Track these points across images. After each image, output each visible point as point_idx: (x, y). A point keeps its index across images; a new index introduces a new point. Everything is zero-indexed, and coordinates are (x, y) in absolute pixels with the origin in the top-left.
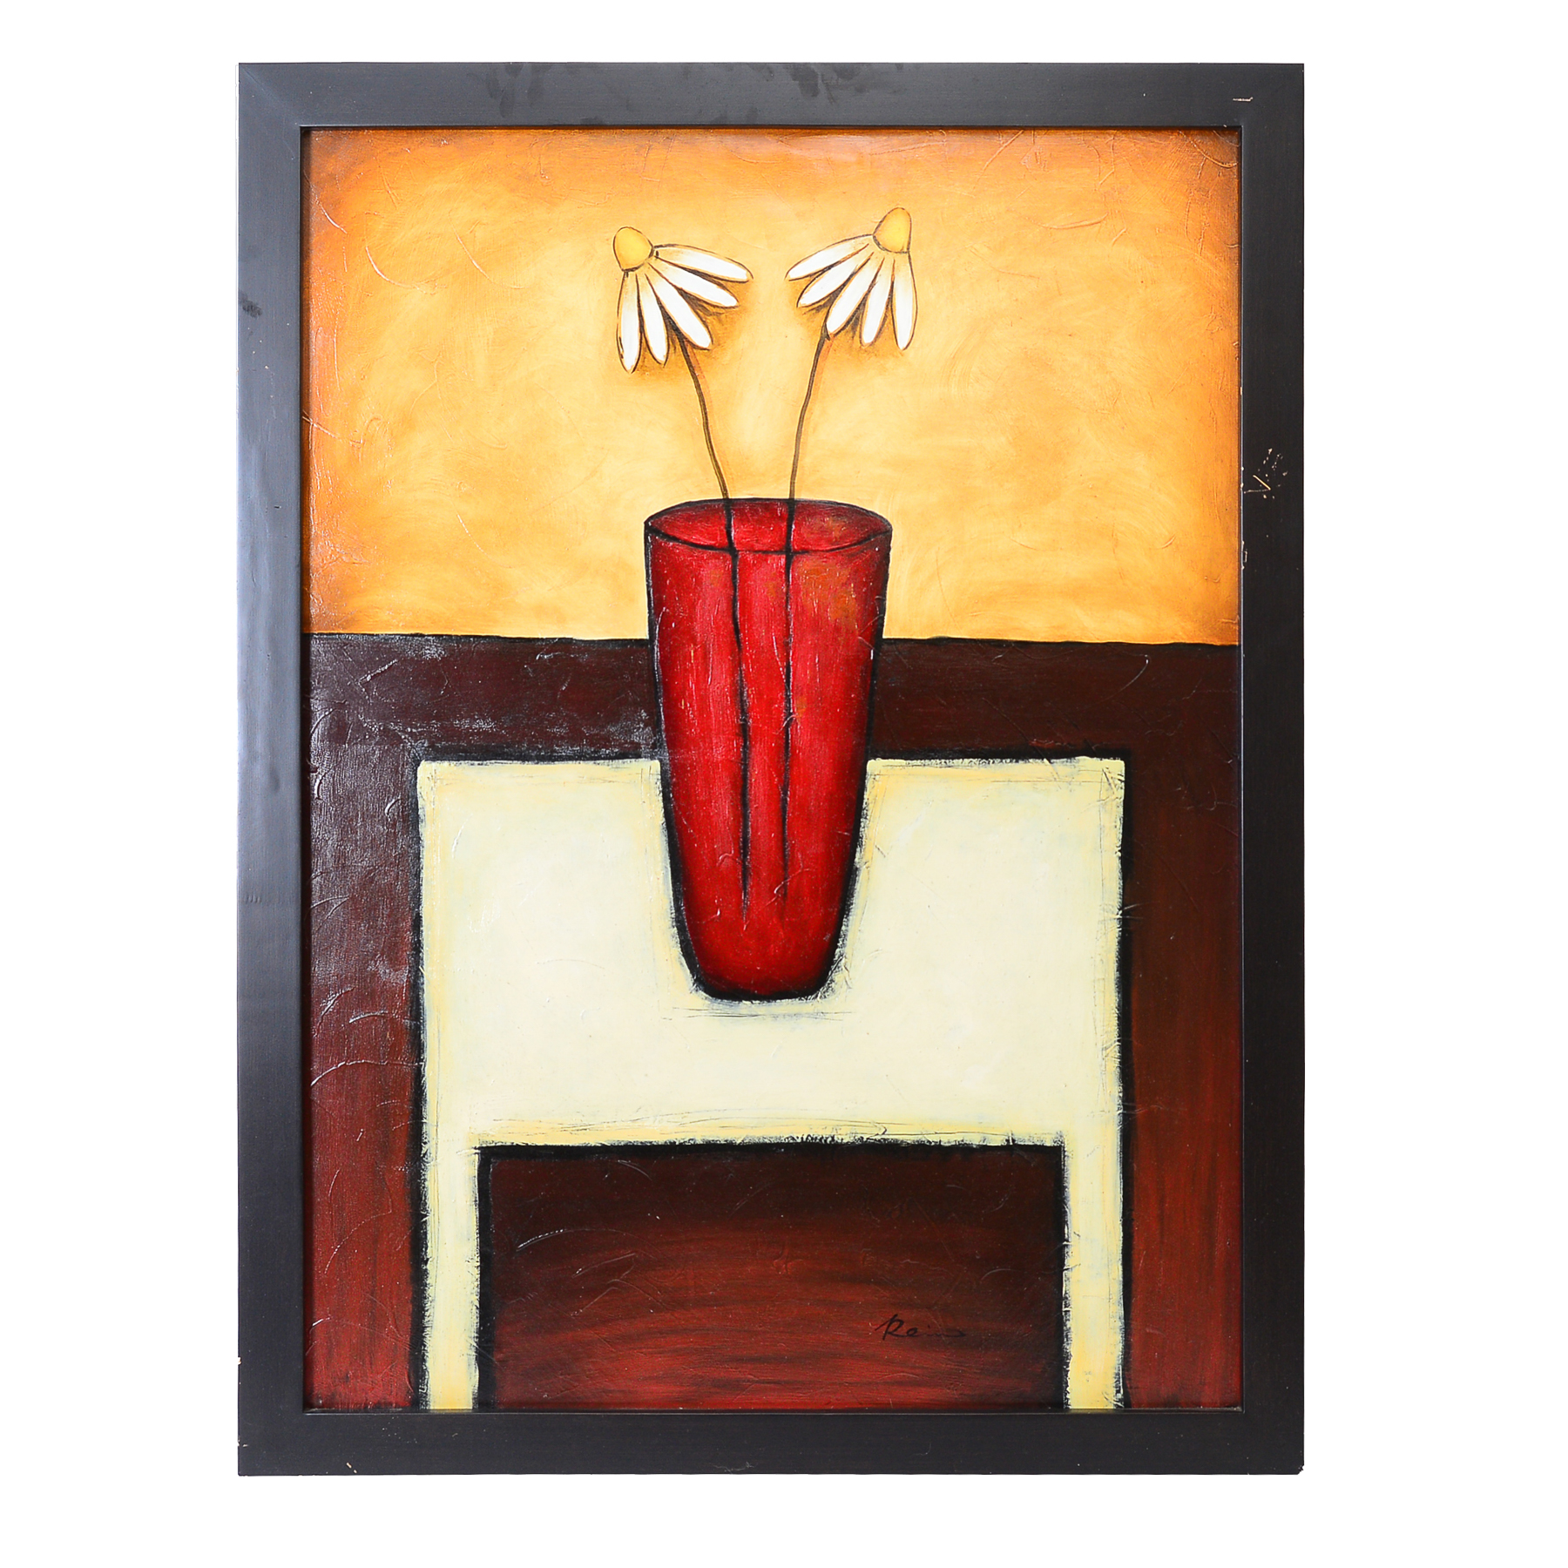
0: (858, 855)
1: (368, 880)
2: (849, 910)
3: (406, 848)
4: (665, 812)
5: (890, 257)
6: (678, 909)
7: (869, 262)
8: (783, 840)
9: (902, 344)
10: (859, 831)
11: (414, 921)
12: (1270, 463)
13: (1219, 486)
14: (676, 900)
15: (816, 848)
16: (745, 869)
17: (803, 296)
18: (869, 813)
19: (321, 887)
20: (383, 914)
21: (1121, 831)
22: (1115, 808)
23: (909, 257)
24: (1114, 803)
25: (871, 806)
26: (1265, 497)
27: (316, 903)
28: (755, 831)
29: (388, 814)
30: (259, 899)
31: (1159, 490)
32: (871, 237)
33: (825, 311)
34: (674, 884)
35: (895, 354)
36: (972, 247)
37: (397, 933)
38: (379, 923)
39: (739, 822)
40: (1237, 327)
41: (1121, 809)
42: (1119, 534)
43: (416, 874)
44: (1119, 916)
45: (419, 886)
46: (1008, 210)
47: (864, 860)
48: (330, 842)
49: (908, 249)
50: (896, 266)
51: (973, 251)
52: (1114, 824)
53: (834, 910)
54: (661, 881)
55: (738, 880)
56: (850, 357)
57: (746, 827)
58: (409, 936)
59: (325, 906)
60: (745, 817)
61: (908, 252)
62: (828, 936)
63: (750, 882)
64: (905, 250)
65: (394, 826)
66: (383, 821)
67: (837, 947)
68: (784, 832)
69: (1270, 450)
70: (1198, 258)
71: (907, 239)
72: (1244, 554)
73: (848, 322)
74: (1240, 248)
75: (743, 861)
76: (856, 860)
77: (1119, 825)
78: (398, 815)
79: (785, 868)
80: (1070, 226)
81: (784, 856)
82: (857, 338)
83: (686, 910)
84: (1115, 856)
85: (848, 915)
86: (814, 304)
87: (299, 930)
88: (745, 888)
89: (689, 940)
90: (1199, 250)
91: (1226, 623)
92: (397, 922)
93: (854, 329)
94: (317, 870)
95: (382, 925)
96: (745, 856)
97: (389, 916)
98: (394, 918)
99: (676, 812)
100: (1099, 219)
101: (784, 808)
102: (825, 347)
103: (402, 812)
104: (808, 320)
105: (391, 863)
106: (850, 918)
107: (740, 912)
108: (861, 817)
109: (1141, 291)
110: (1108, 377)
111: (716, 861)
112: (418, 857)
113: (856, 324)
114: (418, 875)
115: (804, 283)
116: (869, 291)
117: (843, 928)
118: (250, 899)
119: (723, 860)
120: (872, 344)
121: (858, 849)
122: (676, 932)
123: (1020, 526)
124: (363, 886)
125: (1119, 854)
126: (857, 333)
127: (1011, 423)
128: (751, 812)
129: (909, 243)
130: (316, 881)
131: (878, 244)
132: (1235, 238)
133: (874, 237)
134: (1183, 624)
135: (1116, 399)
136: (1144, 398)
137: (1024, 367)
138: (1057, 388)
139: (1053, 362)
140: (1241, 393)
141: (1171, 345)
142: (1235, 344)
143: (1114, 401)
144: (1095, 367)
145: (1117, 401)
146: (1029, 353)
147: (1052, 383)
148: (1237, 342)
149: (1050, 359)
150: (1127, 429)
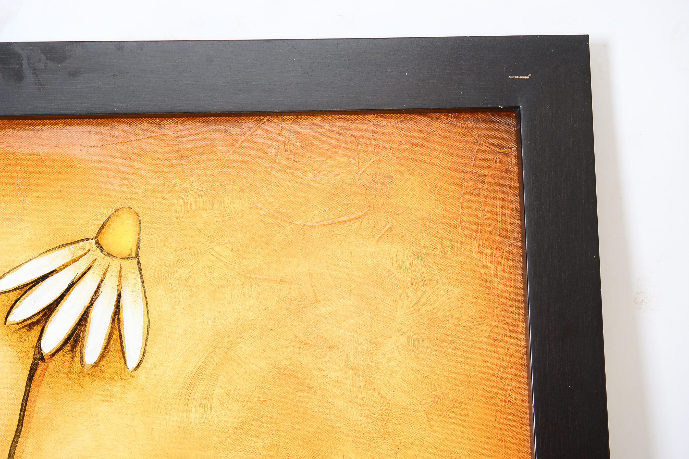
5: (115, 264)
7: (91, 270)
9: (132, 363)
17: (14, 311)
23: (139, 263)
32: (93, 241)
33: (38, 328)
35: (123, 375)
36: (212, 249)
40: (524, 333)
46: (253, 207)
49: (137, 254)
50: (123, 274)
51: (214, 254)
56: (70, 382)
61: (137, 257)
64: (134, 255)
70: (476, 256)
71: (135, 243)
73: (65, 342)
74: (523, 242)
80: (326, 222)
82: (77, 359)
86: (24, 321)
90: (477, 246)
93: (73, 348)
100: (360, 214)
102: (39, 371)
104: (19, 340)
109: (411, 294)
110: (376, 395)
113: (76, 342)
115: (13, 296)
116: (91, 304)
120: (95, 365)
126: (78, 353)
127: (264, 453)
129: (138, 247)
131: (101, 249)
132: (517, 231)
133: (97, 242)
135: (386, 420)
136: (420, 418)
137: (277, 386)
138: (316, 409)
139: (311, 379)
140: (533, 410)
141: (448, 355)
142: (522, 351)
143: (384, 423)
144: (361, 384)
145: (388, 422)
146: (282, 370)
147: (310, 404)
148: (525, 350)
149: (307, 376)
150: (400, 454)
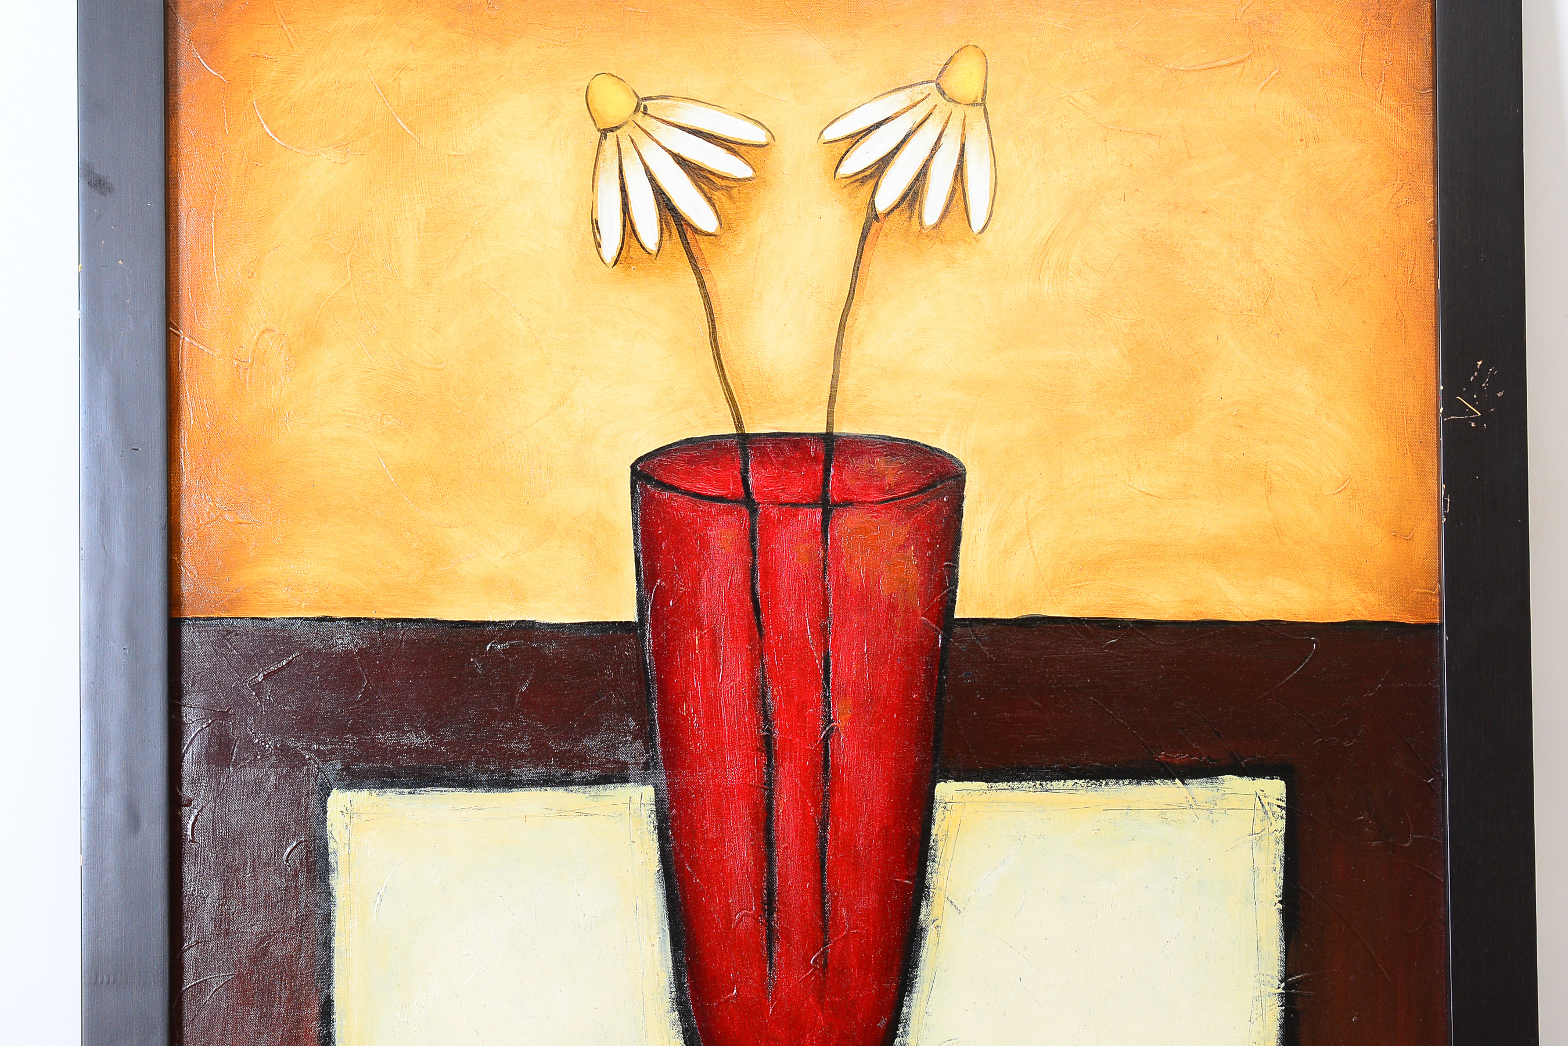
0: (923, 911)
1: (261, 951)
2: (912, 986)
3: (312, 907)
4: (661, 855)
5: (958, 111)
6: (679, 987)
7: (931, 117)
8: (822, 892)
9: (977, 226)
10: (925, 879)
11: (323, 1007)
12: (1480, 379)
13: (1410, 410)
14: (677, 974)
15: (866, 901)
16: (770, 929)
17: (843, 163)
18: (938, 854)
19: (197, 961)
20: (280, 997)
21: (1282, 875)
22: (1273, 844)
23: (985, 110)
24: (1272, 837)
25: (940, 844)
26: (1473, 425)
27: (189, 983)
28: (784, 881)
29: (287, 861)
30: (112, 979)
31: (1329, 417)
32: (934, 84)
33: (871, 183)
34: (674, 952)
35: (967, 239)
36: (1069, 96)
37: (299, 1023)
38: (275, 1010)
39: (762, 868)
40: (1431, 199)
41: (1281, 846)
42: (1274, 477)
43: (325, 942)
44: (1280, 991)
45: (329, 959)
46: (1118, 47)
47: (932, 917)
48: (208, 901)
49: (983, 99)
50: (967, 122)
51: (1072, 101)
52: (1272, 866)
53: (892, 985)
54: (657, 948)
55: (761, 945)
56: (906, 245)
57: (771, 874)
58: (316, 1027)
59: (200, 988)
60: (770, 860)
61: (983, 103)
62: (884, 1021)
63: (777, 948)
64: (979, 101)
65: (296, 875)
66: (280, 872)
67: (896, 1036)
68: (822, 881)
69: (1480, 363)
70: (1377, 108)
71: (982, 87)
72: (1445, 502)
73: (903, 198)
74: (1434, 94)
75: (768, 921)
76: (922, 917)
77: (1279, 866)
78: (301, 864)
79: (824, 929)
80: (1202, 67)
81: (824, 913)
82: (915, 219)
83: (691, 987)
84: (1274, 908)
85: (910, 992)
86: (857, 174)
87: (166, 1021)
88: (771, 958)
89: (694, 1029)
90: (1379, 97)
91: (1423, 593)
92: (299, 1009)
93: (911, 206)
94: (191, 937)
95: (280, 1013)
96: (770, 914)
97: (289, 1000)
98: (295, 1001)
99: (676, 855)
100: (1242, 57)
101: (823, 848)
102: (872, 231)
103: (307, 858)
104: (850, 195)
105: (292, 928)
106: (914, 995)
107: (764, 991)
108: (926, 860)
109: (1299, 152)
110: (1256, 266)
111: (730, 921)
112: (328, 919)
113: (914, 200)
114: (327, 945)
115: (843, 146)
116: (931, 157)
117: (905, 1010)
118: (99, 980)
119: (740, 921)
120: (936, 226)
121: (924, 903)
122: (677, 1017)
123: (1139, 467)
124: (254, 960)
125: (1280, 906)
126: (916, 212)
127: (1126, 330)
128: (778, 854)
129: (985, 92)
130: (189, 956)
131: (943, 94)
132: (1428, 80)
133: (938, 84)
134: (1363, 596)
135: (1267, 297)
136: (1306, 295)
137: (1142, 256)
138: (1187, 283)
139: (1181, 248)
140: (1439, 286)
141: (1341, 223)
142: (1429, 221)
143: (1266, 299)
144: (1239, 255)
145: (1270, 299)
146: (1148, 237)
147: (1180, 276)
148: (1432, 219)
149: (1177, 244)
150: (1283, 336)
